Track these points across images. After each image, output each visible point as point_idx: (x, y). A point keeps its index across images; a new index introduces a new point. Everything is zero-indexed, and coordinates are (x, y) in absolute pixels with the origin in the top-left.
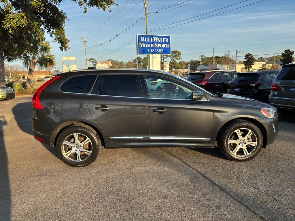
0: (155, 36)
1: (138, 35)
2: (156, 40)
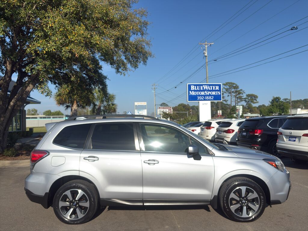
0: (205, 85)
1: (188, 84)
2: (206, 89)
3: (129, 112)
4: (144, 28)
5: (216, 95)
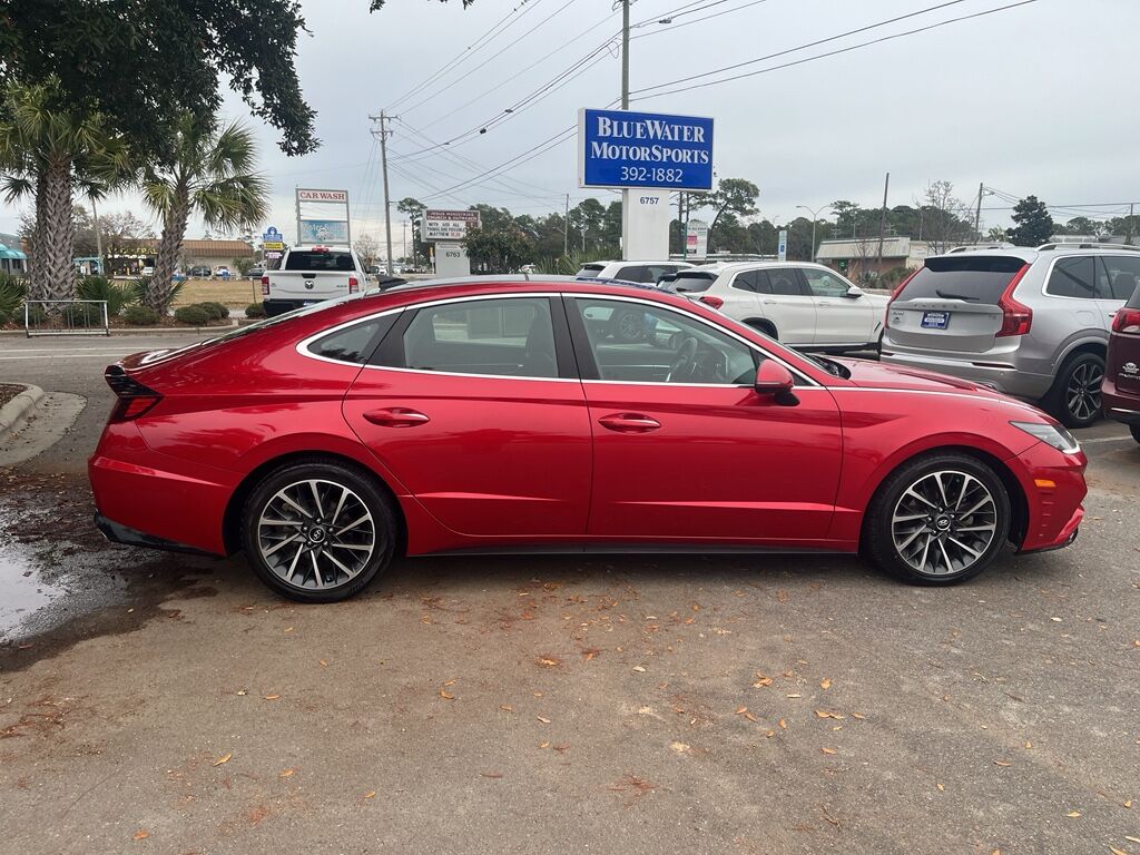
0: (653, 117)
1: (584, 108)
3: (273, 232)
5: (693, 164)
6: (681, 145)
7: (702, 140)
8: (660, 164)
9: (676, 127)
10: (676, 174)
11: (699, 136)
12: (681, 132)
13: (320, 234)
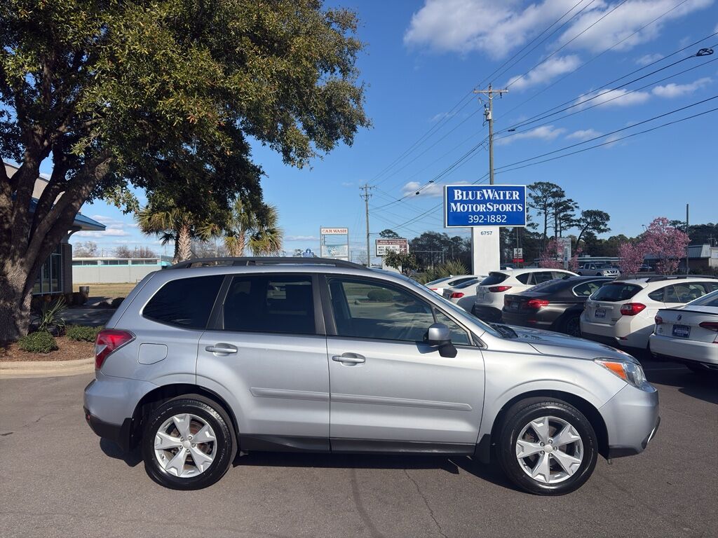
0: (487, 188)
1: (447, 186)
2: (489, 197)
3: (308, 252)
4: (349, 56)
5: (513, 212)
6: (505, 202)
7: (518, 198)
8: (493, 213)
9: (502, 192)
10: (502, 218)
11: (516, 196)
12: (505, 195)
13: (333, 252)
